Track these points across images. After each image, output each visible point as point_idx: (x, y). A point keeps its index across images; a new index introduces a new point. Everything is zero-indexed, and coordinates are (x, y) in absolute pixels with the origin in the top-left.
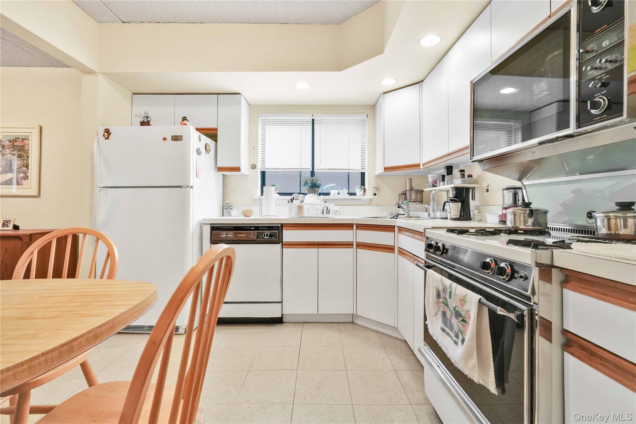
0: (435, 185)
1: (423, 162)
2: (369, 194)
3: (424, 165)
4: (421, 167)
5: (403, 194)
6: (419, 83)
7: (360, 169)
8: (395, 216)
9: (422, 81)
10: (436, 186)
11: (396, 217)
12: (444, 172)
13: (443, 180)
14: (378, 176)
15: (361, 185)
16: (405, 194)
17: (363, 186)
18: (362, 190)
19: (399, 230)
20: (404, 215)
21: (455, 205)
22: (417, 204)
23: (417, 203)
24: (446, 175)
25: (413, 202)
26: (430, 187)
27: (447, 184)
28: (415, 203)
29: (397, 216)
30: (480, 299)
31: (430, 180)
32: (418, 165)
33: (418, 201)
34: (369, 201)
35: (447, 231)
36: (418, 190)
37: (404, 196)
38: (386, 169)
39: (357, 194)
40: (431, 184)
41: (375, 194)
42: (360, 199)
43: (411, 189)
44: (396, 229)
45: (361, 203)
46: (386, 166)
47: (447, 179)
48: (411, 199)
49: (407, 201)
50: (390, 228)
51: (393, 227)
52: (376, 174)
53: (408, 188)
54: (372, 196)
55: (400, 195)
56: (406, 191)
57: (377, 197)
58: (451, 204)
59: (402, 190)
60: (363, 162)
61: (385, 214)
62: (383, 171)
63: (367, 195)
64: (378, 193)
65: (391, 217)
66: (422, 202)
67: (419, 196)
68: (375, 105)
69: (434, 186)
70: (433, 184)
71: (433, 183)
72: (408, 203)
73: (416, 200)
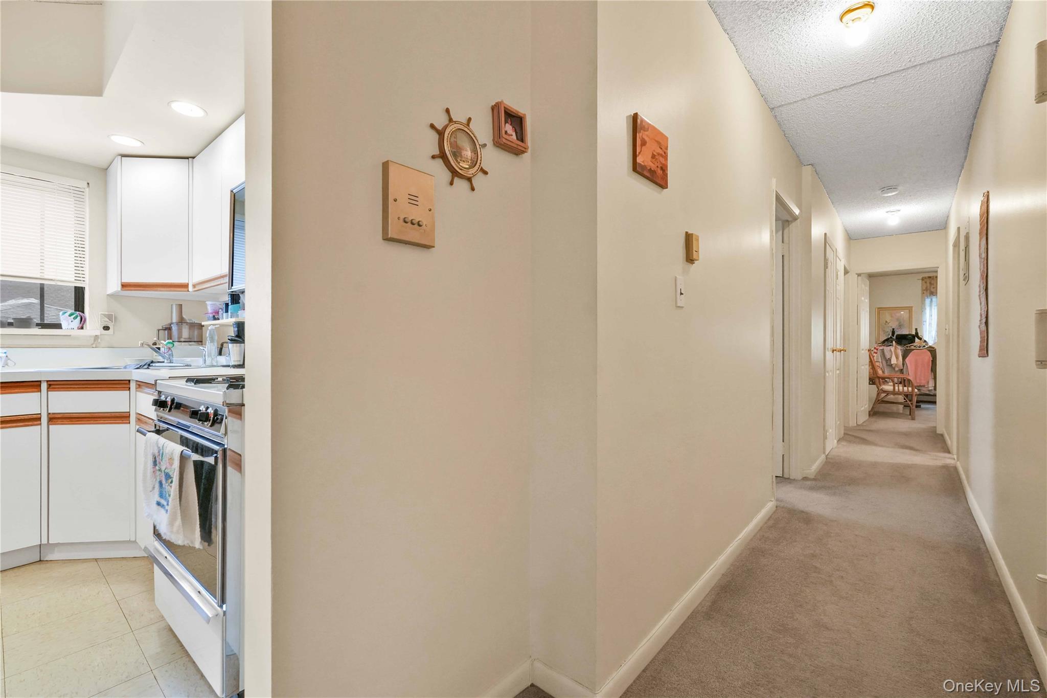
0: (216, 317)
1: (194, 281)
2: (93, 326)
3: (194, 286)
4: (191, 288)
5: (165, 329)
6: (187, 158)
7: (73, 280)
8: (144, 365)
9: (194, 158)
10: (218, 319)
11: (146, 367)
12: (227, 299)
13: (227, 311)
14: (111, 296)
15: (75, 310)
16: (168, 329)
17: (78, 312)
18: (75, 318)
19: (138, 386)
20: (163, 362)
21: (237, 346)
22: (190, 345)
23: (190, 343)
24: (230, 304)
25: (184, 342)
26: (209, 319)
27: (231, 318)
28: (187, 343)
29: (149, 365)
30: (182, 452)
31: (210, 309)
32: (185, 286)
33: (195, 340)
34: (93, 339)
35: (187, 382)
36: (194, 323)
37: (166, 332)
38: (124, 286)
39: (63, 326)
40: (211, 316)
41: (106, 328)
42: (70, 335)
43: (181, 321)
44: (133, 386)
45: (70, 344)
46: (127, 279)
47: (231, 309)
48: (181, 337)
49: (171, 341)
50: (123, 384)
51: (128, 382)
52: (109, 293)
53: (175, 319)
54: (99, 331)
55: (159, 330)
56: (172, 323)
57: (112, 333)
58: (230, 345)
59: (165, 323)
60: (79, 267)
61: (128, 361)
62: (120, 290)
63: (88, 328)
64: (114, 325)
65: (137, 367)
66: (201, 342)
67: (196, 333)
68: (107, 169)
69: (215, 319)
70: (214, 316)
71: (214, 314)
72: (174, 345)
73: (189, 338)
